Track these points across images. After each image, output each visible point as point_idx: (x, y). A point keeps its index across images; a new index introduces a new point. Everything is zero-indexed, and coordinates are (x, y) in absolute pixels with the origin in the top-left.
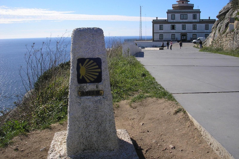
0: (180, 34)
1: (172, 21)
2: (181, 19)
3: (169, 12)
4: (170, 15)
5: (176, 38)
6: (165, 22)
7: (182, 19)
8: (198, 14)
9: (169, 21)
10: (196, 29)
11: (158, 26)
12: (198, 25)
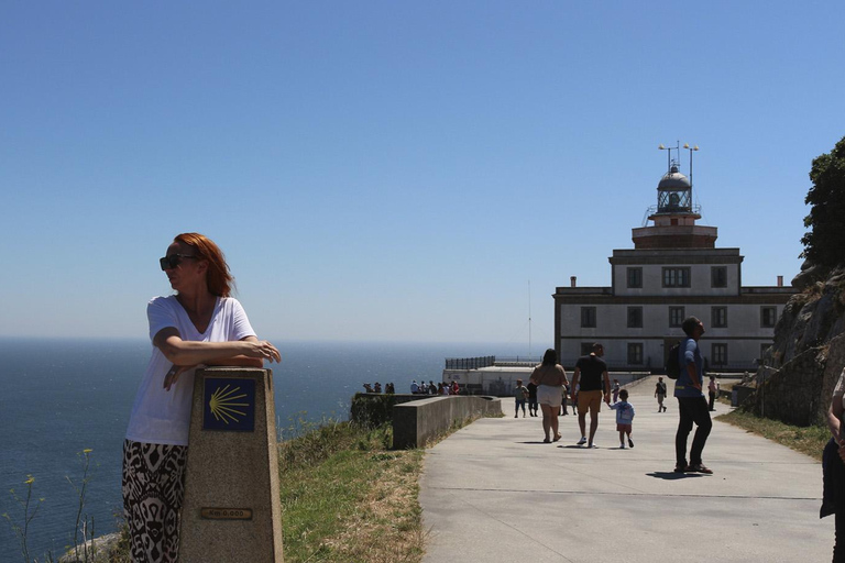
0: (662, 342)
1: (631, 291)
2: (665, 286)
3: (618, 258)
4: (623, 269)
5: (645, 357)
6: (603, 295)
7: (670, 286)
8: (731, 268)
9: (618, 292)
10: (725, 325)
11: (573, 312)
12: (731, 308)
